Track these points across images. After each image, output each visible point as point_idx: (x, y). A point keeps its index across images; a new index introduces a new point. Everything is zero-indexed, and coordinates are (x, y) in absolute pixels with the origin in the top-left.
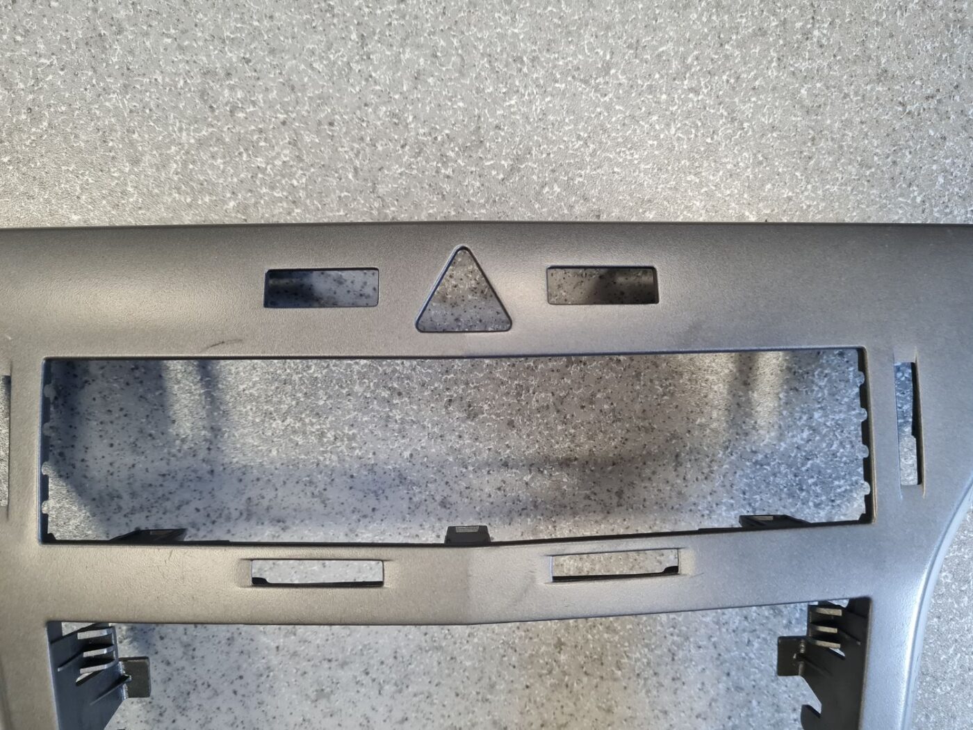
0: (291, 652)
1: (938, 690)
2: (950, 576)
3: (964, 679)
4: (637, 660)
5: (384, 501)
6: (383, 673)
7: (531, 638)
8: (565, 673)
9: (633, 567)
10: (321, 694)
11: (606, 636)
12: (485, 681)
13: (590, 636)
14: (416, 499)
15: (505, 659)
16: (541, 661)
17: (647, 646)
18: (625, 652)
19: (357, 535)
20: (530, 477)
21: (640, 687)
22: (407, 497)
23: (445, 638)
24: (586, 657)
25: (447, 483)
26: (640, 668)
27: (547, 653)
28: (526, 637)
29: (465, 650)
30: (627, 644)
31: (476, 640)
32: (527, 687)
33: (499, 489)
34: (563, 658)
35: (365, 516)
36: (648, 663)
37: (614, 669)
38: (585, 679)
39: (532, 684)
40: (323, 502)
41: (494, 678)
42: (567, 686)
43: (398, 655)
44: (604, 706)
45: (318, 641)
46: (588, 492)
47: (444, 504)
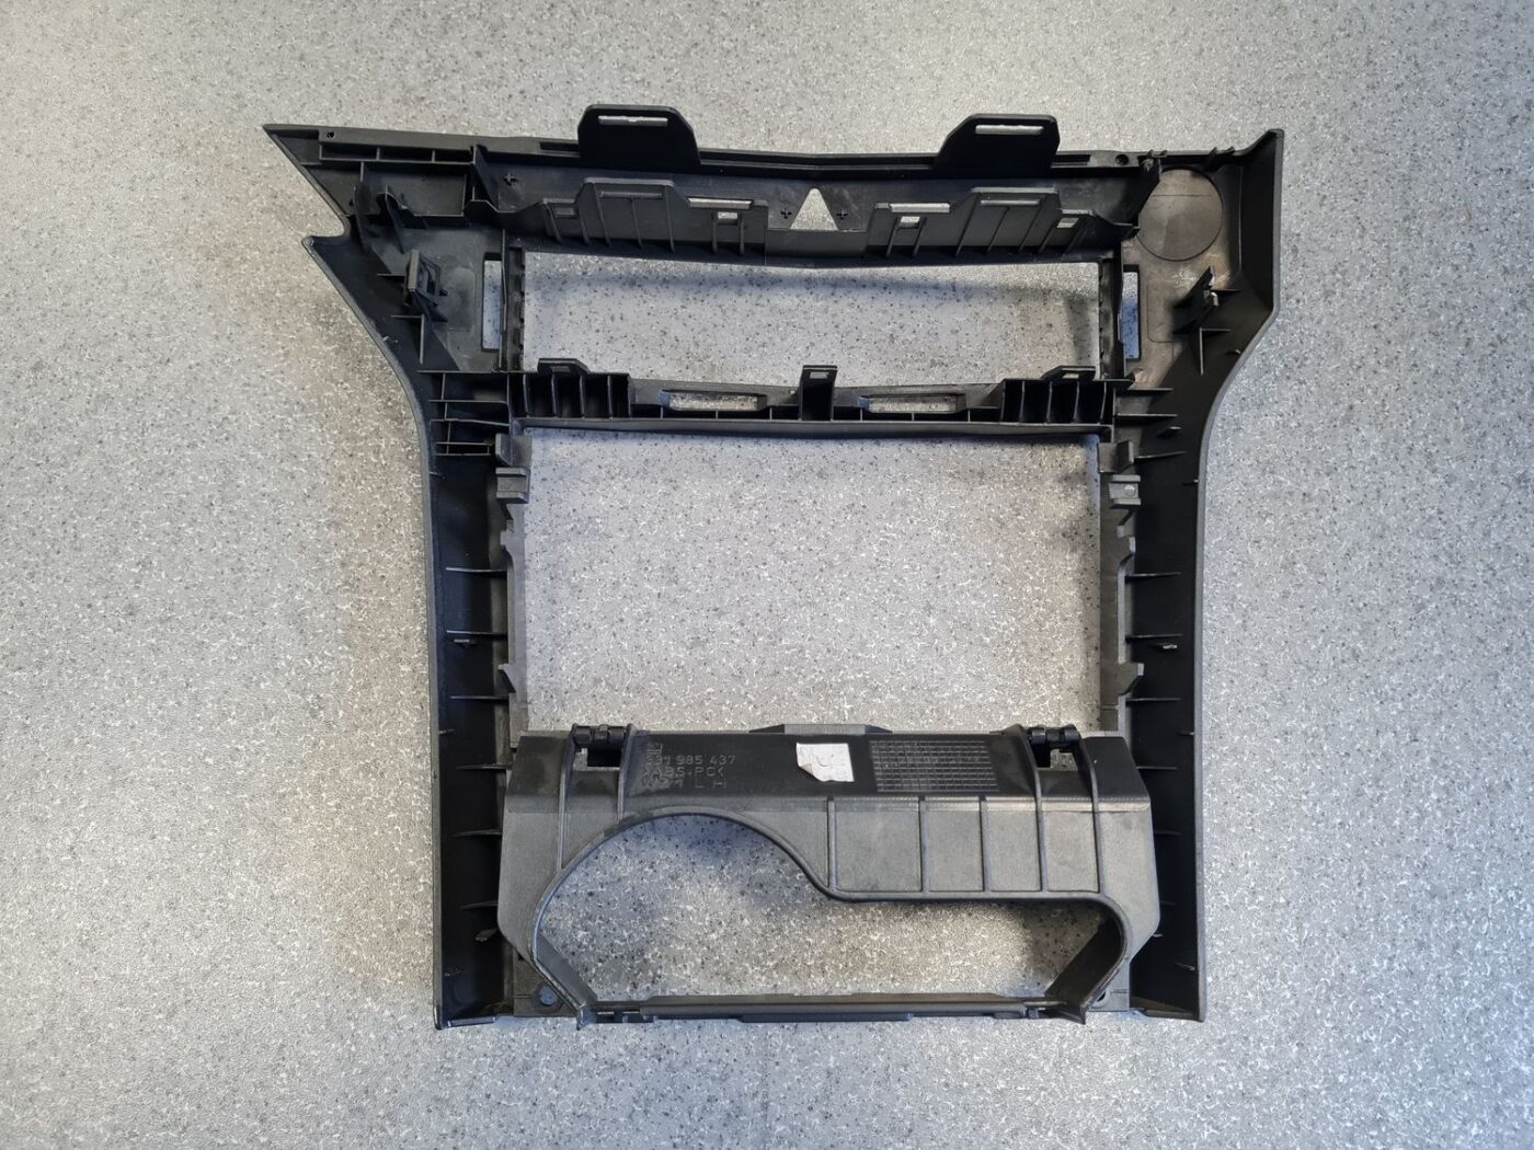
1: (1314, 681)
2: (1306, 568)
3: (1339, 671)
4: (1005, 628)
5: (767, 469)
6: (758, 625)
7: (901, 600)
10: (697, 642)
11: (974, 603)
12: (856, 639)
14: (796, 469)
15: (876, 618)
16: (911, 623)
17: (1014, 615)
19: (741, 498)
22: (788, 467)
23: (819, 595)
26: (1008, 636)
27: (916, 615)
28: (896, 598)
31: (848, 599)
32: (898, 647)
33: (871, 464)
34: (932, 621)
35: (749, 482)
36: (1016, 632)
38: (954, 644)
40: (712, 467)
41: (865, 637)
43: (773, 609)
45: (698, 591)
46: (952, 471)
47: (821, 475)
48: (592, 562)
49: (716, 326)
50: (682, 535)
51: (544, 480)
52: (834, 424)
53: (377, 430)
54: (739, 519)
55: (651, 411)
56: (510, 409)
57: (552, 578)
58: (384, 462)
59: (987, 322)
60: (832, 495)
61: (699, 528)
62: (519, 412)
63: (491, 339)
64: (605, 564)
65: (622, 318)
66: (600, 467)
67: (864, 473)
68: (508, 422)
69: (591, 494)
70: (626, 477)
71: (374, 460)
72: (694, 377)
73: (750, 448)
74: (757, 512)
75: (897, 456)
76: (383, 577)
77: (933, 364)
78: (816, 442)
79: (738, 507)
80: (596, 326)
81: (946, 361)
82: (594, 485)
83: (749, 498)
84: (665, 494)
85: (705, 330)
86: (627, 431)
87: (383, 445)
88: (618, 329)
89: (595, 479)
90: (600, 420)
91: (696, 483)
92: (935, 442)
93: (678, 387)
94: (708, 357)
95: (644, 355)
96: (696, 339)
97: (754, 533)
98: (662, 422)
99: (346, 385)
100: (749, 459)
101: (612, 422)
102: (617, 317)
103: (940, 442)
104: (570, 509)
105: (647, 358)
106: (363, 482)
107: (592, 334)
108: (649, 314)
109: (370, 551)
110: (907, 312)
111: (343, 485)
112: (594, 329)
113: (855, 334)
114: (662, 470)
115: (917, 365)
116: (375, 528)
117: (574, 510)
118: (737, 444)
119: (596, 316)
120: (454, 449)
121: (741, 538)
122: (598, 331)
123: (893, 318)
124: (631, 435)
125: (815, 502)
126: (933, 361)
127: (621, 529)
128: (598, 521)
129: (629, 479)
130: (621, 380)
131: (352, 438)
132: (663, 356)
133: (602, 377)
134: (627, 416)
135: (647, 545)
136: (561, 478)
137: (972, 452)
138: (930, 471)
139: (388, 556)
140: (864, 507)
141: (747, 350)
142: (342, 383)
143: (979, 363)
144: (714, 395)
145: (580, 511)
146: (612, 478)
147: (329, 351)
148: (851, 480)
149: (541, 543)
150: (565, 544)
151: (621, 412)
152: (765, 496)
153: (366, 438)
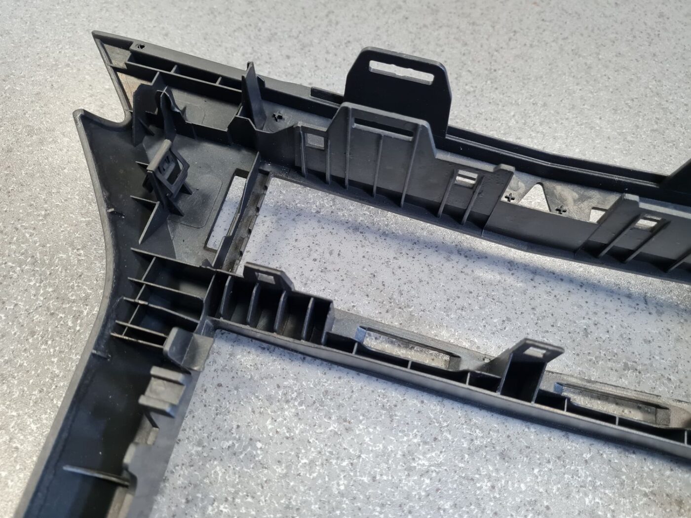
5: (447, 434)
14: (477, 443)
19: (414, 459)
20: (589, 456)
22: (469, 437)
25: (509, 436)
33: (559, 458)
35: (425, 443)
40: (391, 416)
46: (647, 490)
47: (503, 455)
48: (237, 493)
49: (421, 281)
50: (342, 488)
51: (220, 385)
52: (533, 407)
53: (86, 298)
54: (408, 483)
55: (345, 344)
56: (204, 305)
57: (188, 501)
58: (78, 328)
59: (678, 339)
60: (513, 484)
61: (362, 484)
62: (213, 311)
63: (216, 241)
64: (249, 499)
65: (339, 255)
66: (278, 386)
67: (550, 466)
68: (199, 319)
69: (260, 413)
70: (301, 404)
71: (70, 324)
72: (392, 322)
73: (433, 406)
74: (427, 481)
75: (587, 456)
76: (17, 448)
77: (626, 367)
78: (501, 418)
79: (410, 470)
80: (315, 256)
81: (639, 368)
82: (267, 404)
83: (422, 462)
84: (336, 433)
85: (411, 282)
86: (315, 358)
87: (85, 313)
88: (333, 263)
89: (269, 398)
90: (291, 340)
91: (371, 430)
92: (628, 451)
93: (376, 327)
94: (408, 306)
95: (351, 291)
96: (401, 288)
97: (421, 507)
98: (353, 358)
99: (82, 252)
100: (430, 418)
101: (303, 345)
102: (336, 253)
103: (634, 453)
104: (235, 425)
105: (353, 294)
106: (50, 342)
107: (309, 262)
108: (364, 257)
109: (19, 415)
110: (601, 313)
111: (31, 341)
112: (312, 258)
113: (550, 320)
114: (340, 406)
115: (610, 364)
116: (36, 392)
117: (238, 427)
118: (421, 398)
119: (317, 248)
120: (131, 332)
121: (406, 508)
122: (315, 260)
123: (587, 314)
124: (318, 361)
125: (493, 487)
126: (626, 365)
127: (279, 462)
128: (259, 445)
129: (303, 407)
130: (323, 306)
131: (62, 299)
132: (367, 295)
133: (306, 298)
134: (319, 343)
135: (302, 489)
136: (237, 388)
137: (668, 473)
138: (622, 483)
139: (33, 427)
140: (548, 508)
141: (447, 310)
142: (78, 250)
143: (672, 377)
144: (407, 343)
145: (243, 429)
146: (287, 402)
147: (81, 222)
148: (536, 471)
149: (191, 455)
150: (216, 463)
151: (315, 336)
152: (439, 465)
153: (74, 301)
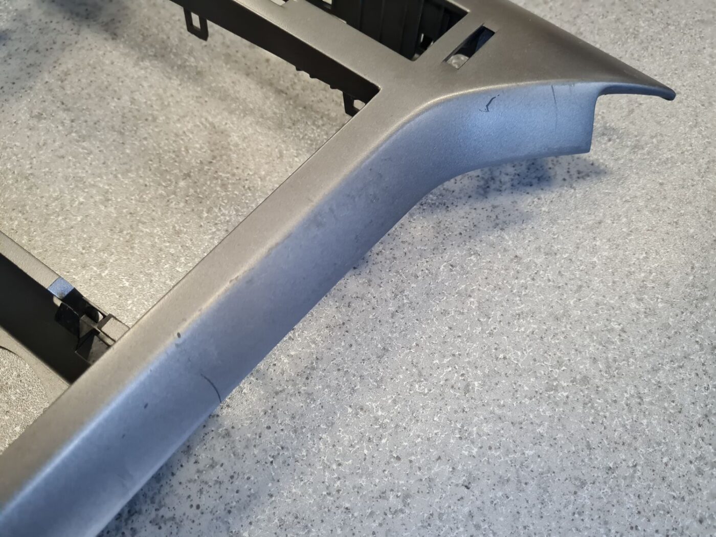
0: (51, 88)
8: (174, 193)
9: (269, 163)
13: (208, 183)
18: (221, 205)
21: (210, 232)
24: (196, 192)
29: (134, 144)
30: (226, 201)
37: (205, 209)
39: (150, 186)
42: (168, 201)
44: (177, 228)
